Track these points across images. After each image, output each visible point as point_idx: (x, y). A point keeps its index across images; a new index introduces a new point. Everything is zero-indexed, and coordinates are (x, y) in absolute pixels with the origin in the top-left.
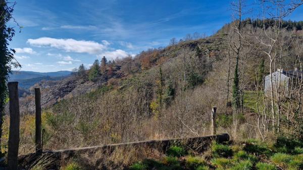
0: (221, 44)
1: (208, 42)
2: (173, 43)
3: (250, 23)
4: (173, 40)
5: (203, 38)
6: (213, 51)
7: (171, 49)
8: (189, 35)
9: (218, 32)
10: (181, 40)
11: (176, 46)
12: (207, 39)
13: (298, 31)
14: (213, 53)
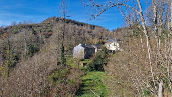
0: (47, 28)
1: (39, 26)
2: (14, 24)
3: (61, 19)
4: (14, 22)
5: (35, 24)
6: (42, 32)
7: (13, 28)
8: (26, 20)
9: (44, 21)
10: (20, 23)
11: (17, 26)
12: (38, 24)
13: (82, 27)
14: (43, 33)
